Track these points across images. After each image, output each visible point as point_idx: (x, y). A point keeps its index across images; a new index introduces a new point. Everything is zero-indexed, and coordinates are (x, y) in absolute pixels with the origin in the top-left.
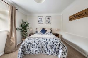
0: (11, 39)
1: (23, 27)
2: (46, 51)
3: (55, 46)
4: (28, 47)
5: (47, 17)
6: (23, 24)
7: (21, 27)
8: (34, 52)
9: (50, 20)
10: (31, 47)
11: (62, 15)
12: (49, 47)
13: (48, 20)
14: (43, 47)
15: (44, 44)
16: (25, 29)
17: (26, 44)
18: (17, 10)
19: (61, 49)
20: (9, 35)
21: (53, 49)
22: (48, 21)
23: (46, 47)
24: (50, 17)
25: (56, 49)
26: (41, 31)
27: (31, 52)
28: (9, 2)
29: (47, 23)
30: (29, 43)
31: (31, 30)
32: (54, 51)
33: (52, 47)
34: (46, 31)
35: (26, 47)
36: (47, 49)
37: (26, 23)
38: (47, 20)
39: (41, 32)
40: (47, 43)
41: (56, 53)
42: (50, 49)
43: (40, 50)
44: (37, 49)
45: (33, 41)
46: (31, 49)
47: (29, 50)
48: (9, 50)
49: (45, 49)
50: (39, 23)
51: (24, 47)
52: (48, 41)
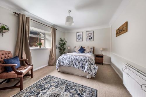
0: (52, 55)
1: (61, 45)
2: (75, 65)
3: (82, 62)
4: (62, 60)
5: (87, 33)
6: (61, 42)
7: (60, 46)
8: (66, 65)
9: (92, 36)
10: (64, 61)
11: (110, 27)
12: (77, 63)
13: (89, 36)
14: (72, 61)
15: (73, 59)
16: (63, 47)
17: (61, 58)
18: (57, 30)
19: (88, 65)
20: (51, 52)
21: (80, 65)
22: (89, 38)
23: (75, 62)
24: (92, 32)
25: (82, 64)
26: (78, 50)
27: (64, 64)
28: (51, 25)
29: (88, 40)
30: (63, 58)
31: (69, 48)
32: (81, 66)
33: (79, 62)
34: (85, 50)
35: (61, 60)
36: (76, 64)
37: (64, 42)
38: (87, 36)
39: (79, 52)
40: (76, 59)
41: (82, 68)
42: (78, 64)
43: (70, 63)
44: (68, 62)
45: (66, 57)
46: (64, 62)
47: (63, 63)
48: (51, 64)
49: (74, 63)
50: (78, 40)
51: (60, 60)
52: (77, 58)
